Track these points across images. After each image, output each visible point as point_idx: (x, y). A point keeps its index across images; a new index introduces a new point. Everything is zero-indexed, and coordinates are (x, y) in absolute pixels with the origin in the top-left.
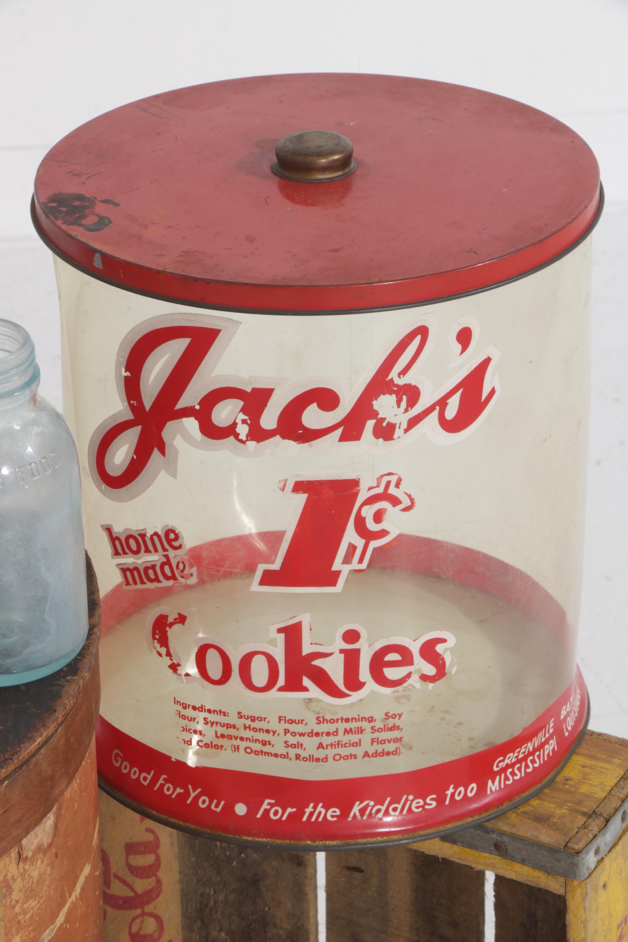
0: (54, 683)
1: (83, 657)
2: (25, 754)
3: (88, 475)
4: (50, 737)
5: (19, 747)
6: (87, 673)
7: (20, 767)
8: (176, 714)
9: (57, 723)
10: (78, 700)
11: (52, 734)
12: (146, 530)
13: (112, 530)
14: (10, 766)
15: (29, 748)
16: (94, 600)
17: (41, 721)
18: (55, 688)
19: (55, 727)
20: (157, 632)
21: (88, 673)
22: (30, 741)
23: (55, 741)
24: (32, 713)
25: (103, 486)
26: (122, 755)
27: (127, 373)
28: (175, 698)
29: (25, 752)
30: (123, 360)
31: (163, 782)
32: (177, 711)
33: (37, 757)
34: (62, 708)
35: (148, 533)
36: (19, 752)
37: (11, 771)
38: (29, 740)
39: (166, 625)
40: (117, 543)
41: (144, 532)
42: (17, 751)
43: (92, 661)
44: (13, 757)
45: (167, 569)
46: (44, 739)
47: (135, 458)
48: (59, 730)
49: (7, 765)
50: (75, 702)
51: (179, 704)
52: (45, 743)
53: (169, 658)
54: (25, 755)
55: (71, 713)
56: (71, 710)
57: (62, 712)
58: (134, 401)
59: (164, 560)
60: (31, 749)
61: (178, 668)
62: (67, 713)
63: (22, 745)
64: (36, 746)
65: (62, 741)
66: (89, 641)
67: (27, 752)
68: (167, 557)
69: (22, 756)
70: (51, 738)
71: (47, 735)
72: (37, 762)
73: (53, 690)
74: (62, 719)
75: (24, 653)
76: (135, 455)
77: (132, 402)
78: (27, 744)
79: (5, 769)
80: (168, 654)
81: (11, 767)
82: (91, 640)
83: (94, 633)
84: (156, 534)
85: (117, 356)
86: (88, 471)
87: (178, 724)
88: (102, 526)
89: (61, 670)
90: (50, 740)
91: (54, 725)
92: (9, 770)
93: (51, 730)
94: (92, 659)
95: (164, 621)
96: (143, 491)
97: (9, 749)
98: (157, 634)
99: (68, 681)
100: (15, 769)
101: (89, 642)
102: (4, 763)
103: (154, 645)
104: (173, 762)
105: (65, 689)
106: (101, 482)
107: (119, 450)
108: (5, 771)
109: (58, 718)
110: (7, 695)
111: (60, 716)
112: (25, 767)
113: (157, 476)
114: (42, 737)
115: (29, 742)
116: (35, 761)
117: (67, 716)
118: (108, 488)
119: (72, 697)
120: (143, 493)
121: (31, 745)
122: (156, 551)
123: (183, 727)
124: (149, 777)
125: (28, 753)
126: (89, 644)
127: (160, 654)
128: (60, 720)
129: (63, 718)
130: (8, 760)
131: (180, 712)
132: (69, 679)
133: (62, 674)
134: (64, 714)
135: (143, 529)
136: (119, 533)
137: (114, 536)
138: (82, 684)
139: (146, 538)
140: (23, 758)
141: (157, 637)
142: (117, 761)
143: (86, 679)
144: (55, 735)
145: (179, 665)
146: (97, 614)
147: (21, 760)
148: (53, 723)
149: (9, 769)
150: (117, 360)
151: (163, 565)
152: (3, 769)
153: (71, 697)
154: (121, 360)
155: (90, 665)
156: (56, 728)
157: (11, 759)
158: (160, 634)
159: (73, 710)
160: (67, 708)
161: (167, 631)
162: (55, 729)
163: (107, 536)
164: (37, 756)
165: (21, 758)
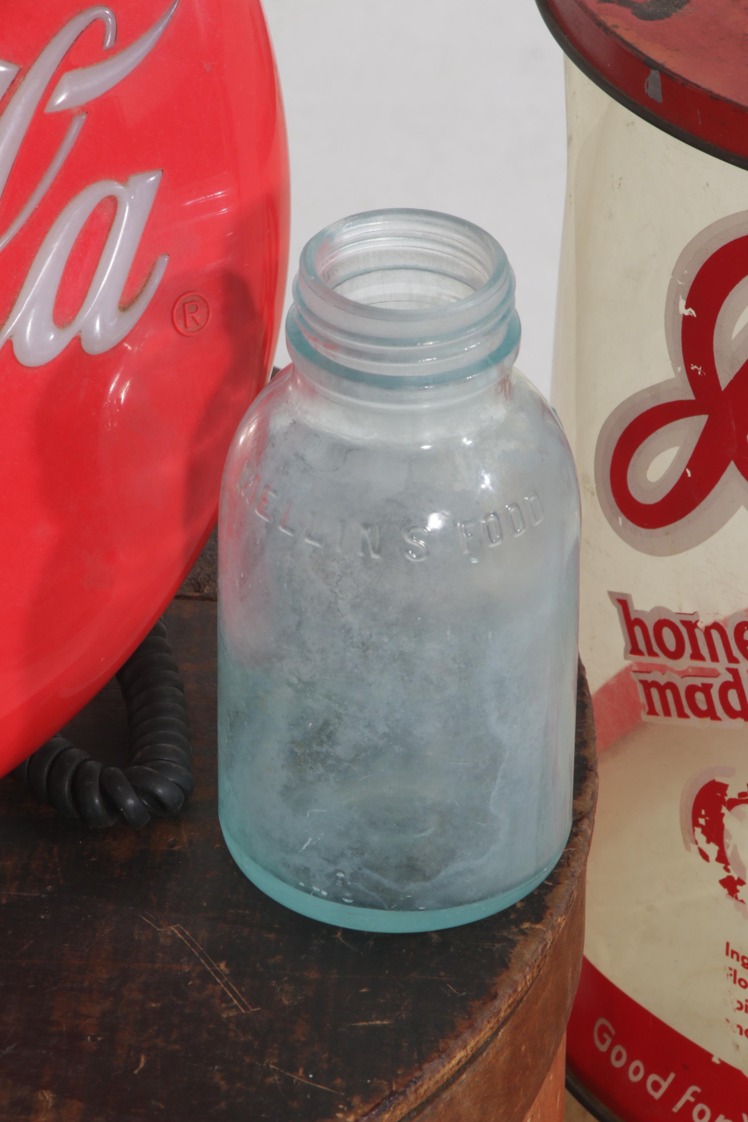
0: (497, 934)
1: (558, 883)
2: (431, 1083)
3: (592, 494)
4: (481, 1048)
5: (420, 1069)
6: (561, 916)
7: (419, 1109)
8: (727, 975)
9: (498, 1020)
10: (542, 972)
11: (485, 1043)
12: (698, 616)
13: (629, 605)
14: (400, 1107)
15: (439, 1071)
16: (585, 759)
17: (467, 1017)
18: (498, 946)
19: (492, 1029)
20: (703, 812)
21: (563, 917)
22: (442, 1058)
23: (491, 1056)
24: (449, 995)
25: (620, 519)
26: (613, 1032)
27: (690, 309)
28: (728, 944)
29: (430, 1079)
30: (683, 284)
31: (692, 1100)
32: (731, 969)
33: (454, 1089)
34: (510, 991)
35: (702, 622)
36: (419, 1080)
37: (401, 1117)
38: (440, 1056)
39: (721, 801)
40: (638, 630)
41: (693, 620)
42: (416, 1078)
43: (573, 892)
44: (408, 1089)
45: (733, 696)
46: (470, 1053)
47: (689, 475)
48: (500, 1034)
49: (393, 1106)
50: (535, 977)
51: (735, 956)
52: (472, 1060)
53: (723, 865)
54: (431, 1086)
55: (525, 998)
56: (526, 993)
57: (507, 998)
58: (699, 367)
59: (730, 678)
60: (444, 1073)
61: (739, 887)
62: (517, 999)
63: (426, 1066)
64: (453, 1067)
65: (506, 1053)
66: (571, 849)
67: (436, 1079)
68: (734, 673)
69: (425, 1087)
70: (484, 1051)
71: (475, 1045)
72: (452, 1099)
73: (494, 950)
74: (506, 1013)
75: (443, 873)
76: (690, 469)
77: (694, 367)
78: (436, 1063)
79: (390, 1112)
80: (722, 858)
81: (402, 1109)
82: (574, 847)
83: (581, 831)
84: (716, 626)
85: (673, 274)
86: (594, 486)
87: (730, 995)
88: (611, 594)
89: (513, 908)
90: (481, 1054)
91: (491, 1025)
92: (397, 1115)
93: (485, 1034)
94: (574, 888)
95: (719, 795)
96: (699, 541)
97: (399, 1072)
98: (702, 817)
99: (523, 933)
100: (409, 1113)
101: (569, 851)
102: (389, 1102)
103: (694, 837)
104: (714, 1064)
105: (518, 948)
106: (617, 510)
107: (658, 454)
108: (390, 1117)
109: (500, 1010)
110: (404, 951)
111: (504, 1007)
112: (427, 1111)
113: (731, 516)
114: (465, 1050)
115: (441, 1060)
116: (449, 1098)
117: (518, 1004)
118: (630, 524)
119: (530, 967)
120: (698, 544)
121: (444, 1066)
122: (715, 658)
123: (739, 1002)
124: (665, 1085)
125: (437, 1082)
126: (571, 856)
127: (705, 856)
128: (502, 1014)
129: (509, 1011)
130: (397, 1095)
131: (735, 972)
132: (527, 929)
133: (513, 916)
134: (512, 1003)
135: (692, 612)
136: (643, 612)
137: (633, 616)
138: (551, 940)
139: (697, 631)
140: (426, 1091)
141: (702, 821)
142: (603, 1041)
143: (559, 930)
144: (492, 1045)
145: (741, 882)
146: (589, 791)
147: (421, 1095)
148: (489, 1022)
149: (398, 1112)
150: (672, 282)
151: (725, 688)
152: (385, 1114)
153: (528, 969)
154: (680, 283)
155: (570, 900)
156: (494, 1030)
157: (403, 1093)
158: (707, 818)
159: (530, 992)
160: (519, 989)
161: (723, 815)
162: (491, 1032)
163: (619, 614)
164: (454, 1087)
165: (422, 1091)
